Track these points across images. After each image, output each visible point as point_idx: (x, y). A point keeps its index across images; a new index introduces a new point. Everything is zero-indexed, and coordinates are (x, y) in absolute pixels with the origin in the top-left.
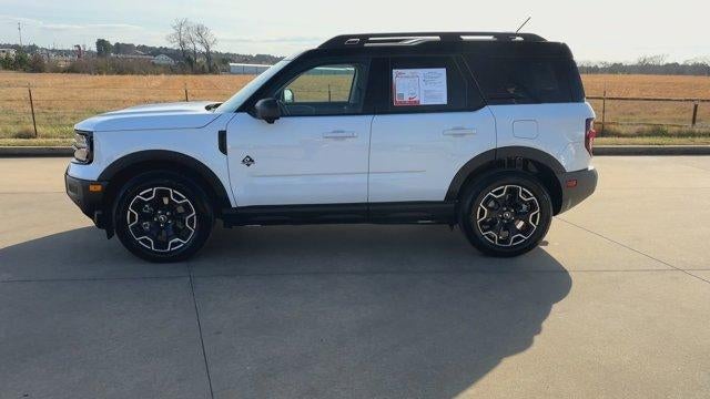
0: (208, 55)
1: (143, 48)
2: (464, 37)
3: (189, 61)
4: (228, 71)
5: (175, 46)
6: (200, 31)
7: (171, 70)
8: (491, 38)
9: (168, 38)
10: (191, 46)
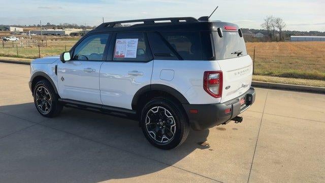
0: (280, 32)
1: (252, 30)
2: (156, 22)
3: (270, 35)
4: (290, 40)
5: (265, 28)
6: (278, 21)
7: (261, 40)
8: (170, 21)
9: (262, 25)
10: (272, 28)
